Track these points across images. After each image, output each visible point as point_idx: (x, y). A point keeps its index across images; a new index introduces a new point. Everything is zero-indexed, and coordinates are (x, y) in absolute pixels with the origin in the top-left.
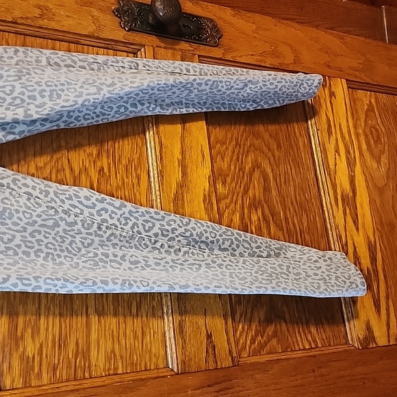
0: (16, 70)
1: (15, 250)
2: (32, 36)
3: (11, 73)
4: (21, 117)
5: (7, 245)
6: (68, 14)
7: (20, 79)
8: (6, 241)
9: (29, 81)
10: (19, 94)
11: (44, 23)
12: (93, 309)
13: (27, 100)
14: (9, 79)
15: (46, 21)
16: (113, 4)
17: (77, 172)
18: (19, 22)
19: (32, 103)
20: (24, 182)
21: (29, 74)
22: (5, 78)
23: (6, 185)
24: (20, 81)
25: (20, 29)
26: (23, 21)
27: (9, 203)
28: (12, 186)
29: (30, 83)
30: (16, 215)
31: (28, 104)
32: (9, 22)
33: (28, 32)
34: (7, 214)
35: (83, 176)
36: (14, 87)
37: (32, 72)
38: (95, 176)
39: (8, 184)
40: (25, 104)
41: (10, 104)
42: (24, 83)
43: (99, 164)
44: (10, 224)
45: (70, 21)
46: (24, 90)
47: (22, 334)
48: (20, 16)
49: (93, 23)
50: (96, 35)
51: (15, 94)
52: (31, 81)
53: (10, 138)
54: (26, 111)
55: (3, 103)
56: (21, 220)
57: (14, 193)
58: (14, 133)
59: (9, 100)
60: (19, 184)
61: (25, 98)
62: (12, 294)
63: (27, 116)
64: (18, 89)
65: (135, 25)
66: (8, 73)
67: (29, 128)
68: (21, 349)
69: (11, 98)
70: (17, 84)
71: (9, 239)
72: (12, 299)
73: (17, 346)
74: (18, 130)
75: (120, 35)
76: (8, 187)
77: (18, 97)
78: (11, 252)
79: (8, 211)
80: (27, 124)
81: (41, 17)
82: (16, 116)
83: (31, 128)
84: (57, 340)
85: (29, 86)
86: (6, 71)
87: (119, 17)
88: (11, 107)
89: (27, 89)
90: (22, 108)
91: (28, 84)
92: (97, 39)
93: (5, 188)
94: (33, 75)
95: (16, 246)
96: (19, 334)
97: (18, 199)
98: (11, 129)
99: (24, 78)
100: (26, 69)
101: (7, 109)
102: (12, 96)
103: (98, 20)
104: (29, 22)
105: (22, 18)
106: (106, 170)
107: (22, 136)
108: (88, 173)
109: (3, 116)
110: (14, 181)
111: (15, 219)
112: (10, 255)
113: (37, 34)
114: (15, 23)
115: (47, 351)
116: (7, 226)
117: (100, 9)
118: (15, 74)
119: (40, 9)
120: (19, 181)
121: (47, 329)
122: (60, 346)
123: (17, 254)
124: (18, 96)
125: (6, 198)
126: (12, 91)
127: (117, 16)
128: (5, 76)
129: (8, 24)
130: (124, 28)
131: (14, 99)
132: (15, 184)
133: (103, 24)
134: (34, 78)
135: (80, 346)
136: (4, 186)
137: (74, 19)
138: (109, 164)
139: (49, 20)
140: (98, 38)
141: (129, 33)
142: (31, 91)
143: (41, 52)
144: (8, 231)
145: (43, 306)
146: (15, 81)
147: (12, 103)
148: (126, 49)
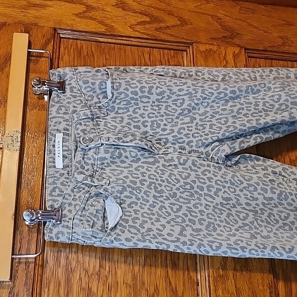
0: (280, 83)
1: (290, 226)
2: (276, 60)
3: (277, 85)
4: (287, 119)
5: (284, 222)
7: (284, 90)
8: (283, 218)
9: (291, 91)
10: (284, 101)
11: (286, 49)
13: (291, 106)
14: (276, 90)
15: (287, 47)
18: (268, 49)
19: (294, 108)
20: (292, 170)
21: (289, 86)
22: (273, 90)
23: (278, 173)
24: (284, 91)
25: (269, 55)
26: (271, 49)
27: (283, 187)
28: (283, 173)
29: (292, 92)
30: (290, 197)
31: (291, 108)
32: (261, 50)
33: (274, 57)
34: (283, 196)
36: (280, 96)
37: (291, 84)
39: (280, 171)
40: (289, 109)
41: (278, 109)
42: (288, 93)
44: (285, 204)
46: (288, 98)
48: (269, 45)
51: (281, 101)
52: (293, 91)
53: (277, 136)
54: (290, 114)
55: (273, 108)
56: (294, 201)
57: (285, 179)
58: (279, 132)
59: (277, 106)
60: (288, 172)
61: (289, 104)
63: (291, 117)
64: (284, 97)
66: (274, 86)
67: (289, 128)
69: (279, 105)
70: (282, 93)
71: (285, 217)
74: (282, 130)
76: (280, 175)
77: (283, 104)
78: (287, 228)
79: (284, 193)
80: (288, 125)
81: (284, 44)
82: (283, 118)
83: (291, 128)
85: (292, 94)
86: (273, 84)
88: (279, 111)
89: (290, 97)
90: (287, 112)
91: (291, 93)
93: (278, 175)
94: (292, 86)
95: (291, 222)
97: (290, 184)
98: (277, 129)
99: (287, 89)
100: (287, 82)
101: (276, 113)
102: (279, 103)
104: (275, 49)
105: (270, 46)
107: (284, 135)
109: (275, 118)
110: (284, 169)
111: (289, 200)
112: (286, 230)
113: (280, 58)
114: (265, 51)
116: (283, 206)
118: (279, 86)
119: (282, 39)
120: (288, 170)
123: (292, 230)
124: (284, 102)
125: (281, 183)
126: (279, 99)
128: (272, 88)
129: (260, 52)
131: (281, 105)
132: (286, 173)
134: (294, 88)
136: (277, 173)
139: (289, 47)
142: (293, 98)
143: (289, 70)
144: (284, 210)
146: (280, 91)
147: (279, 108)
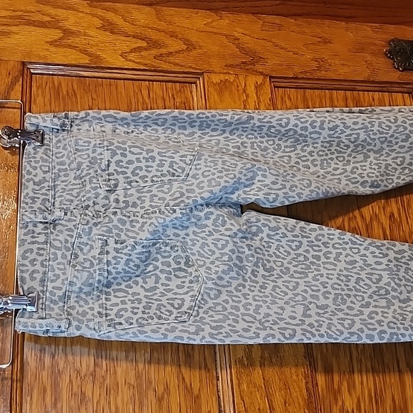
2: (310, 89)
6: (344, 62)
11: (322, 74)
12: (405, 363)
15: (323, 72)
16: (384, 46)
17: (368, 219)
18: (299, 77)
25: (301, 83)
26: (302, 76)
32: (291, 78)
33: (307, 85)
35: (375, 223)
38: (386, 223)
43: (388, 209)
45: (346, 69)
47: (339, 387)
48: (300, 71)
49: (367, 68)
50: (372, 79)
62: (324, 345)
65: (409, 64)
68: (340, 403)
72: (325, 350)
73: (336, 400)
75: (395, 76)
81: (319, 68)
84: (373, 395)
87: (392, 59)
92: (372, 83)
96: (336, 387)
103: (371, 64)
104: (308, 75)
105: (302, 72)
106: (396, 215)
108: (379, 220)
113: (315, 86)
114: (296, 78)
115: (365, 406)
117: (373, 54)
119: (316, 61)
121: (362, 383)
122: (377, 402)
127: (389, 57)
129: (289, 81)
130: (398, 69)
133: (377, 67)
135: (397, 402)
137: (349, 66)
138: (399, 209)
139: (326, 71)
140: (374, 82)
141: (404, 73)
145: (354, 358)
148: (401, 89)
